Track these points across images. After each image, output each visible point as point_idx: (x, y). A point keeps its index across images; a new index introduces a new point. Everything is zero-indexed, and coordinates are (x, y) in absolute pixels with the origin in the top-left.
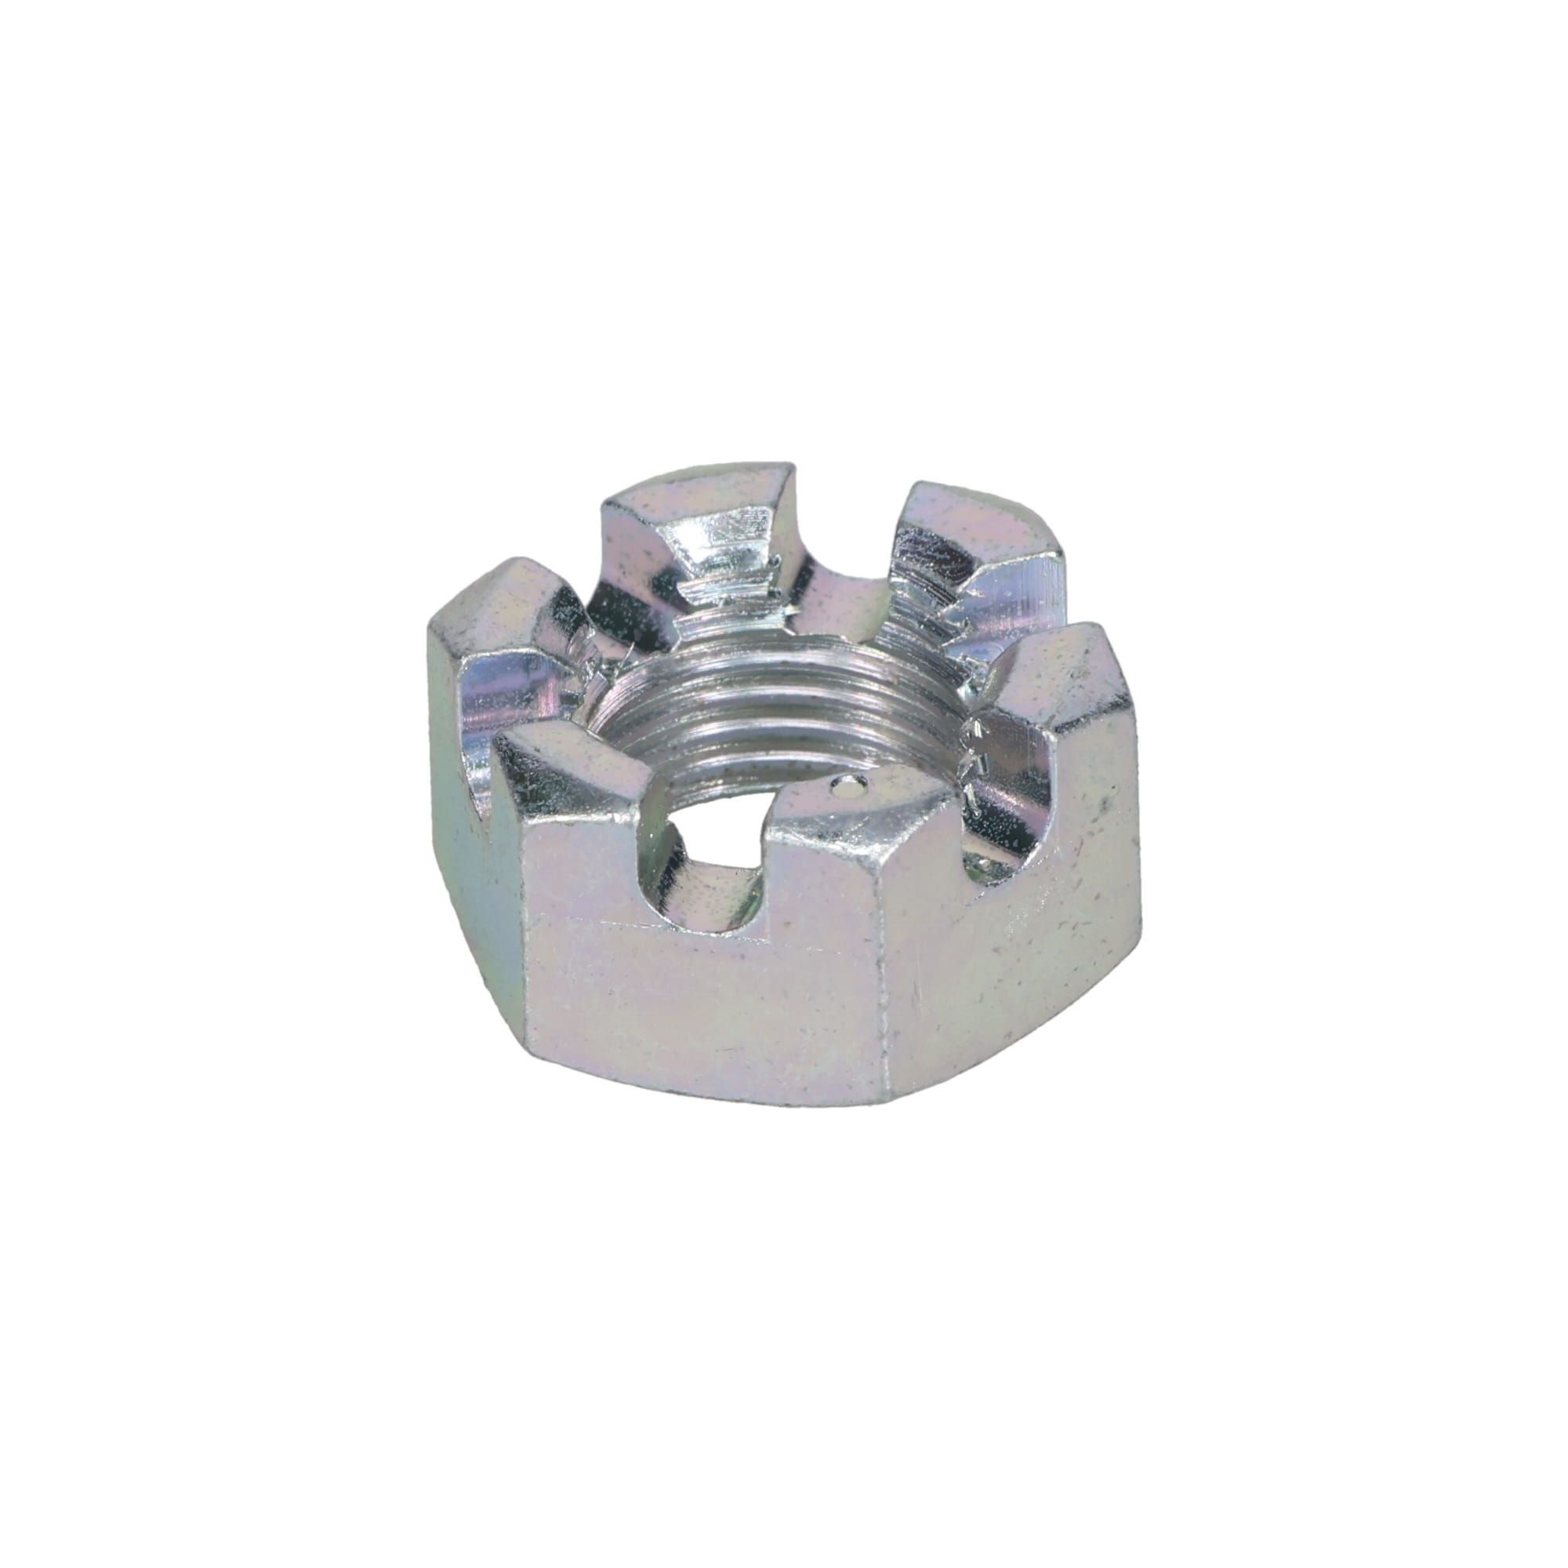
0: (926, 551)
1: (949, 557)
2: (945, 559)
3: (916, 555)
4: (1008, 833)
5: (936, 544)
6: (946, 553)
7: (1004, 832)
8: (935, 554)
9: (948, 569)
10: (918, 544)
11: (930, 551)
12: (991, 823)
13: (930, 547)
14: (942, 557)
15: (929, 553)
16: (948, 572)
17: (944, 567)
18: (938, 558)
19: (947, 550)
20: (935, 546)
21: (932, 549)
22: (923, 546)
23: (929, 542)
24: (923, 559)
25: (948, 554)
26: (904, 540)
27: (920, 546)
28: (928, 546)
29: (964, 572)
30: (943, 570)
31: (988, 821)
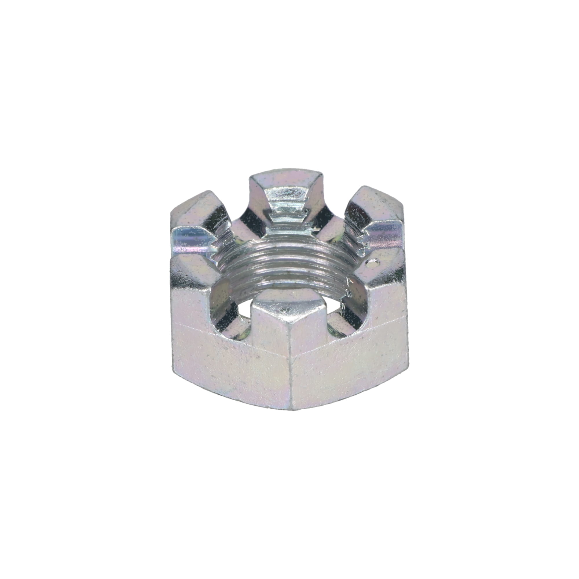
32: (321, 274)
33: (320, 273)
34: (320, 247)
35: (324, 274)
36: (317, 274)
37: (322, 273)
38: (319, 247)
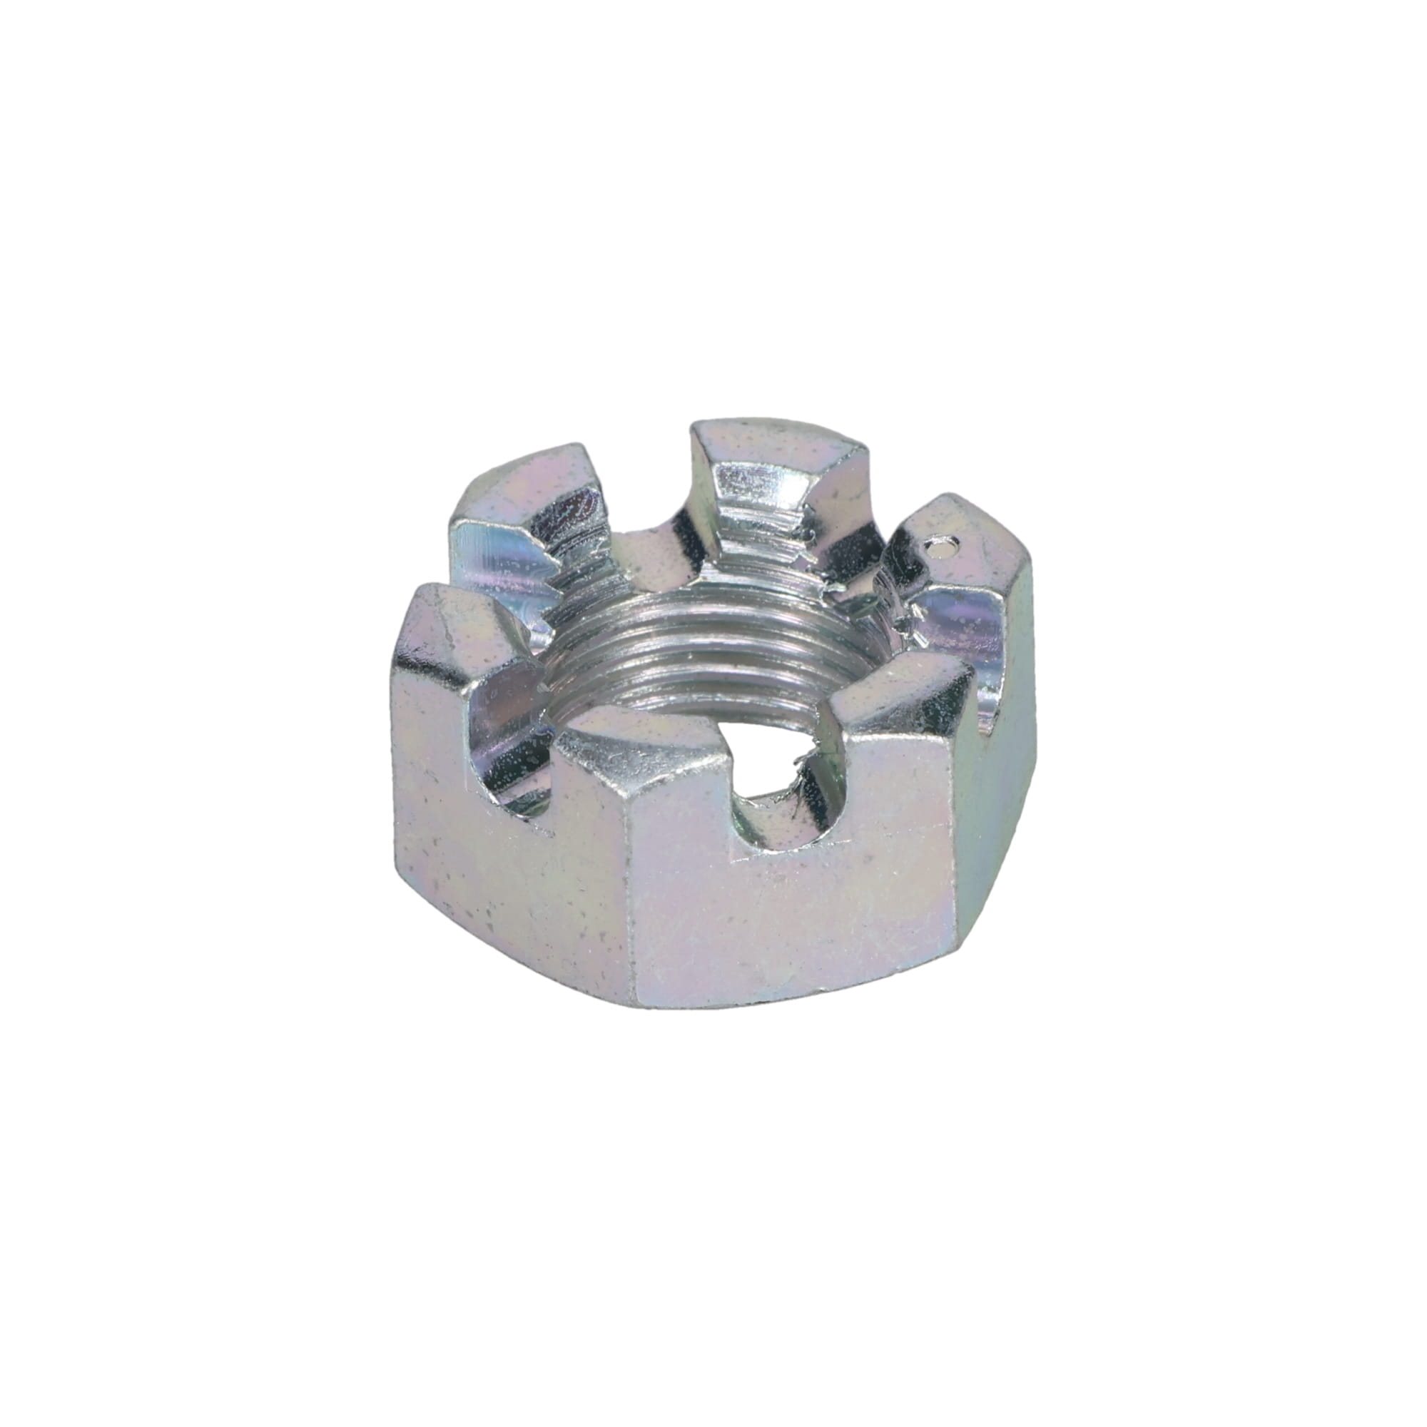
0: (556, 522)
1: (572, 507)
2: (572, 510)
3: (556, 531)
4: (862, 559)
5: (554, 510)
6: (567, 507)
7: (860, 562)
8: (563, 516)
9: (582, 513)
10: (547, 524)
11: (558, 518)
12: (846, 567)
13: (555, 517)
14: (568, 511)
15: (559, 520)
16: (584, 514)
17: (577, 515)
18: (567, 515)
19: (565, 505)
20: (557, 512)
21: (558, 516)
22: (551, 522)
23: (550, 516)
24: (561, 527)
25: (569, 505)
26: (538, 533)
27: (550, 523)
28: (553, 518)
29: (593, 500)
30: (579, 517)
31: (843, 569)
32: (658, 674)
33: (654, 672)
34: (650, 609)
35: (665, 671)
36: (651, 678)
37: (658, 671)
38: (647, 611)
